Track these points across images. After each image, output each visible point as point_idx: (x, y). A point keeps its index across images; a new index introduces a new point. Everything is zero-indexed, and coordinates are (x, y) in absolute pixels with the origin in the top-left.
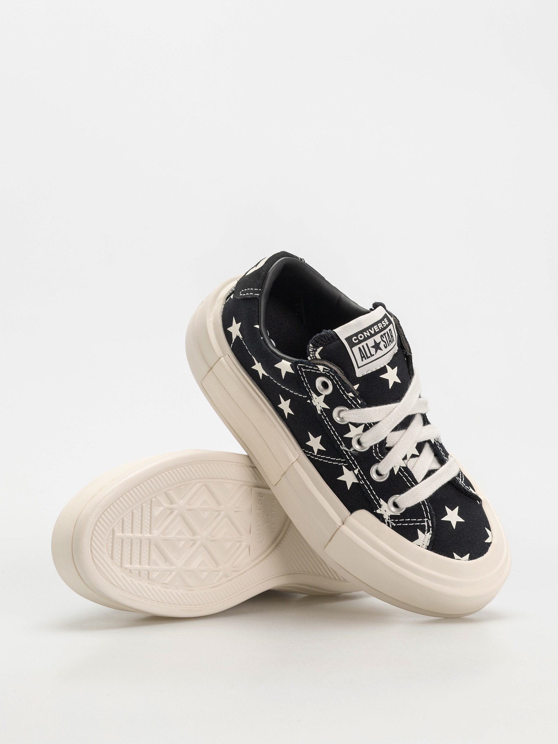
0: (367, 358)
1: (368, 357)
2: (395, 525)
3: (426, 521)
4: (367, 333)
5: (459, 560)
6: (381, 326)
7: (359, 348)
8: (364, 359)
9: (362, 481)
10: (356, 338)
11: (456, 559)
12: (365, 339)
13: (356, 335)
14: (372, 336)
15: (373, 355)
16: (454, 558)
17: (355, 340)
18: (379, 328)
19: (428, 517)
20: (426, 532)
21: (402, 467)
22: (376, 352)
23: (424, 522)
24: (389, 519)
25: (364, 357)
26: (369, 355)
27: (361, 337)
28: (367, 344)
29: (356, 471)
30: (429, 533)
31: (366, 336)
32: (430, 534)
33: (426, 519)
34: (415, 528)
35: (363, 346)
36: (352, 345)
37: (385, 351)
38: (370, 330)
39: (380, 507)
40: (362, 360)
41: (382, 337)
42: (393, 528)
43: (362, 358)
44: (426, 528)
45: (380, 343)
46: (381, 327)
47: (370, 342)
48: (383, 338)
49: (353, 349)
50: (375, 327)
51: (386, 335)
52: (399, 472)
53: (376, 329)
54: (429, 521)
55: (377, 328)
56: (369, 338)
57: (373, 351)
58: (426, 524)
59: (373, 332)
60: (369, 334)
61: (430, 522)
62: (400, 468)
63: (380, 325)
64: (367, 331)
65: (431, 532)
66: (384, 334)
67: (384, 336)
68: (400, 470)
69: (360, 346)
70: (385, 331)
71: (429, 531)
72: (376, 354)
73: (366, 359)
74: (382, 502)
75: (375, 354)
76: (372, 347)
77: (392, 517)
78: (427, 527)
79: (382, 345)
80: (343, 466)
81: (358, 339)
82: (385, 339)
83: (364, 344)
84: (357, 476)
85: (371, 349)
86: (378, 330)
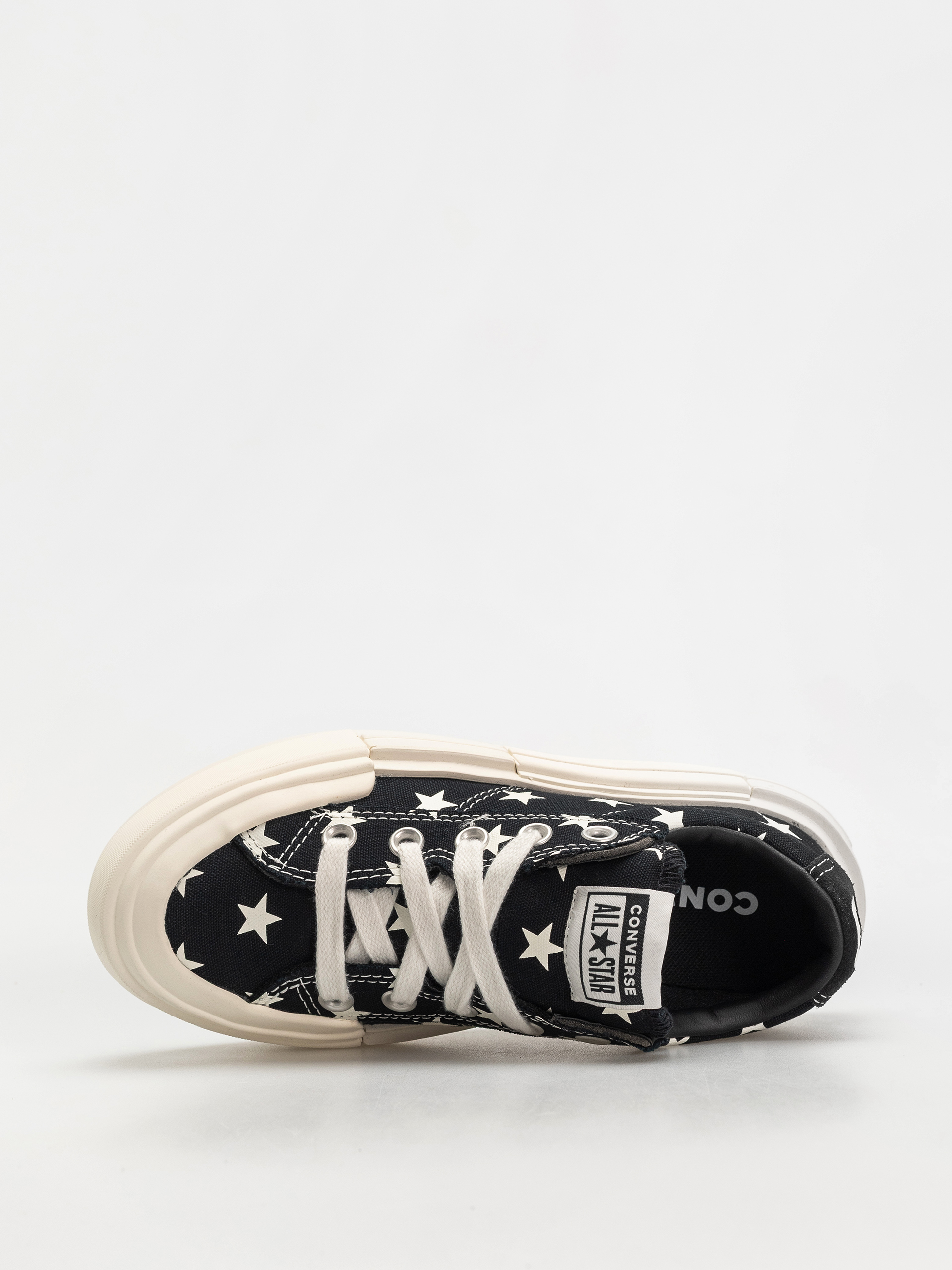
0: (595, 913)
1: (594, 917)
2: (312, 818)
3: (282, 863)
4: (634, 937)
5: (187, 874)
6: (629, 973)
7: (618, 909)
8: (597, 908)
9: (414, 814)
10: (639, 913)
11: (191, 870)
12: (626, 927)
13: (643, 917)
14: (625, 942)
15: (592, 928)
16: (195, 868)
17: (636, 910)
19: (285, 869)
20: (265, 852)
21: (389, 877)
22: (594, 936)
23: (283, 860)
24: (326, 816)
25: (600, 910)
26: (598, 920)
27: (634, 922)
28: (616, 925)
29: (434, 815)
30: (261, 855)
31: (629, 931)
32: (258, 856)
33: (284, 865)
34: (284, 842)
35: (618, 917)
37: (587, 955)
39: (353, 814)
40: (596, 905)
41: (610, 962)
42: (309, 813)
43: (600, 906)
44: (272, 858)
45: (604, 952)
46: (627, 971)
47: (615, 935)
48: (608, 965)
49: (625, 897)
50: (632, 959)
51: (608, 975)
52: (385, 868)
53: (631, 957)
54: (280, 869)
55: (630, 962)
56: (625, 934)
57: (599, 931)
58: (278, 861)
59: (628, 948)
60: (630, 938)
61: (276, 868)
62: (391, 873)
63: (631, 971)
64: (636, 939)
65: (260, 859)
66: (612, 972)
67: (609, 968)
68: (389, 872)
69: (621, 913)
70: (616, 976)
71: (263, 856)
72: (591, 933)
73: (595, 911)
74: (359, 820)
75: (593, 932)
76: (606, 933)
77: (327, 821)
78: (272, 860)
79: (598, 954)
80: (457, 805)
81: (635, 915)
83: (620, 921)
84: (427, 812)
85: (604, 929)
86: (626, 962)
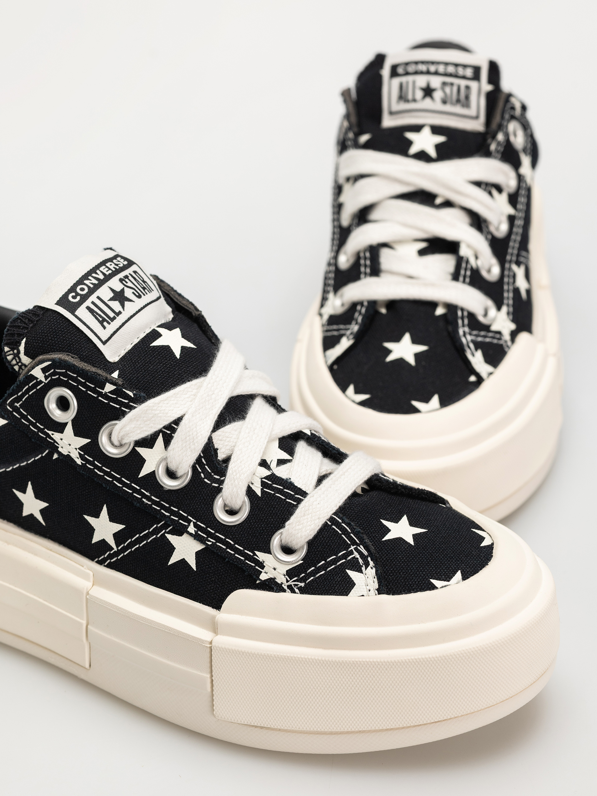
0: (110, 321)
1: (113, 319)
2: (302, 585)
3: (354, 551)
4: (91, 280)
5: (445, 586)
7: (88, 308)
8: (105, 324)
9: (209, 539)
10: (74, 294)
11: (441, 588)
12: (92, 291)
13: (73, 289)
14: (101, 283)
15: (120, 313)
16: (436, 588)
17: (74, 297)
18: (110, 269)
19: (354, 543)
20: (363, 568)
21: (265, 478)
22: (123, 306)
23: (351, 553)
24: (289, 579)
25: (104, 320)
26: (112, 315)
27: (82, 289)
28: (98, 298)
29: (192, 529)
30: (369, 568)
31: (92, 286)
32: (372, 568)
33: (352, 548)
34: (341, 572)
35: (93, 303)
36: (72, 308)
37: (140, 302)
38: (94, 275)
39: (263, 567)
40: (104, 328)
41: (124, 282)
42: (303, 591)
43: (101, 323)
44: (360, 561)
45: (123, 291)
46: (115, 268)
47: (105, 292)
48: (126, 282)
49: (76, 313)
50: (103, 269)
51: (130, 278)
52: (265, 489)
53: (104, 271)
54: (358, 547)
55: (107, 269)
56: (97, 287)
57: (116, 305)
58: (356, 555)
59: (101, 277)
61: (362, 548)
62: (262, 482)
63: (111, 265)
65: (371, 563)
66: (126, 278)
68: (263, 484)
69: (88, 303)
70: (125, 273)
71: (367, 565)
72: (124, 310)
73: (109, 323)
74: (261, 556)
75: (121, 310)
76: (111, 299)
77: (290, 573)
78: (361, 559)
79: (129, 294)
80: (166, 535)
81: (77, 294)
82: (130, 284)
83: (93, 298)
84: (196, 537)
85: (111, 304)
86: (110, 272)
